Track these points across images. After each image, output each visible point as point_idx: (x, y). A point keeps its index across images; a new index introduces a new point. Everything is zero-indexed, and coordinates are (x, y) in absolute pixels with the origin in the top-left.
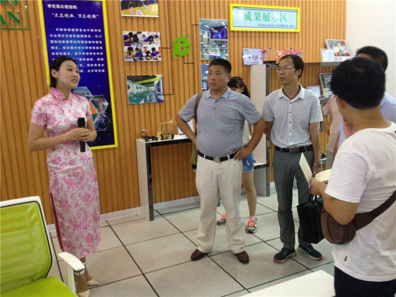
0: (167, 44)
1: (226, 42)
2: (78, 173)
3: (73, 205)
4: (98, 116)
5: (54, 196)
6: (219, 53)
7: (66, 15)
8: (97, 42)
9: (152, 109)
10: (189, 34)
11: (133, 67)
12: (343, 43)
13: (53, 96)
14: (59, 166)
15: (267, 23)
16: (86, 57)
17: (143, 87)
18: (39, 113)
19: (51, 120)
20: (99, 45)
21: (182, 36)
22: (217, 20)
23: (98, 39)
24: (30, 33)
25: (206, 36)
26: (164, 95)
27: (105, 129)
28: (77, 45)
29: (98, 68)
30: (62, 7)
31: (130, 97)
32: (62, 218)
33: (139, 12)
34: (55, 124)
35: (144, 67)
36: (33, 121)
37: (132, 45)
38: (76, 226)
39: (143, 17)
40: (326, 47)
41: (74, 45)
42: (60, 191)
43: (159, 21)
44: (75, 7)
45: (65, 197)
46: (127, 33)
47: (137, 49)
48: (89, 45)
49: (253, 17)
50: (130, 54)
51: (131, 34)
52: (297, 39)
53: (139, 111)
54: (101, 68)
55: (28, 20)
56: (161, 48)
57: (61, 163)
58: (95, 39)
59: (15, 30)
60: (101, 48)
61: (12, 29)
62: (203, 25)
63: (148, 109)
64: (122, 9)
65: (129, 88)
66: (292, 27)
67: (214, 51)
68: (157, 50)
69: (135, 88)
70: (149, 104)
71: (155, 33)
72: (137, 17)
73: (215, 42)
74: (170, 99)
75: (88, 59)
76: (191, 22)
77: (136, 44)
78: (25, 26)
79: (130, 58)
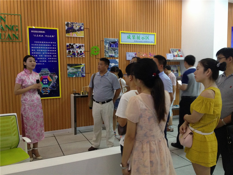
0: (88, 49)
1: (118, 49)
2: (35, 105)
3: (31, 119)
4: (52, 82)
5: (23, 115)
6: (114, 54)
7: (40, 36)
8: (54, 48)
9: (79, 80)
10: (99, 45)
11: (70, 60)
12: (179, 51)
13: (25, 72)
14: (27, 102)
15: (139, 40)
16: (48, 55)
17: (75, 69)
18: (20, 79)
19: (25, 82)
20: (54, 49)
21: (95, 46)
22: (113, 39)
23: (54, 47)
24: (23, 43)
25: (107, 46)
26: (85, 73)
27: (55, 89)
28: (44, 49)
29: (53, 60)
30: (38, 32)
31: (68, 74)
32: (27, 125)
33: (74, 35)
34: (26, 84)
35: (76, 60)
36: (17, 82)
37: (70, 49)
38: (32, 129)
39: (76, 37)
40: (170, 53)
41: (42, 49)
42: (26, 113)
43: (84, 39)
44: (44, 32)
45: (28, 116)
46: (68, 44)
47: (73, 51)
48: (49, 49)
49: (131, 37)
50: (69, 54)
51: (70, 45)
52: (154, 48)
53: (73, 81)
54: (55, 60)
55: (22, 38)
56: (85, 51)
57: (28, 101)
58: (53, 47)
59: (16, 42)
60: (55, 51)
61: (14, 42)
62: (106, 41)
63: (77, 80)
64: (66, 33)
65: (68, 70)
66: (151, 42)
67: (111, 53)
68: (83, 52)
69: (71, 70)
70: (78, 77)
71: (82, 44)
72: (74, 37)
73: (112, 49)
74: (88, 75)
75: (49, 56)
76: (100, 40)
77: (72, 49)
78: (20, 40)
79: (69, 56)
